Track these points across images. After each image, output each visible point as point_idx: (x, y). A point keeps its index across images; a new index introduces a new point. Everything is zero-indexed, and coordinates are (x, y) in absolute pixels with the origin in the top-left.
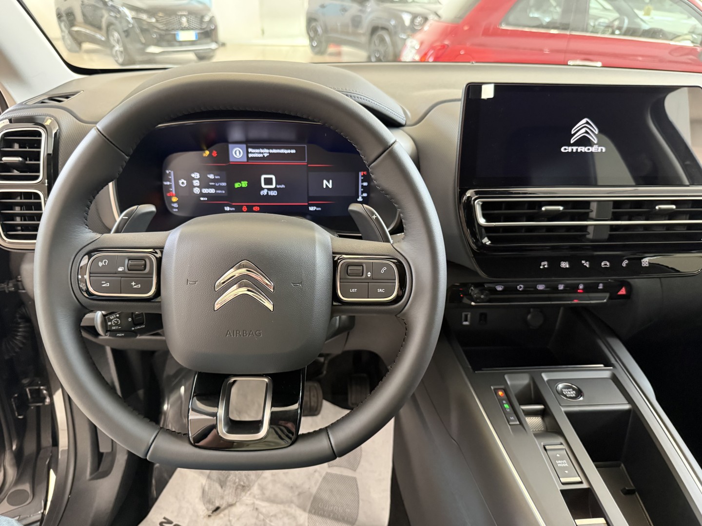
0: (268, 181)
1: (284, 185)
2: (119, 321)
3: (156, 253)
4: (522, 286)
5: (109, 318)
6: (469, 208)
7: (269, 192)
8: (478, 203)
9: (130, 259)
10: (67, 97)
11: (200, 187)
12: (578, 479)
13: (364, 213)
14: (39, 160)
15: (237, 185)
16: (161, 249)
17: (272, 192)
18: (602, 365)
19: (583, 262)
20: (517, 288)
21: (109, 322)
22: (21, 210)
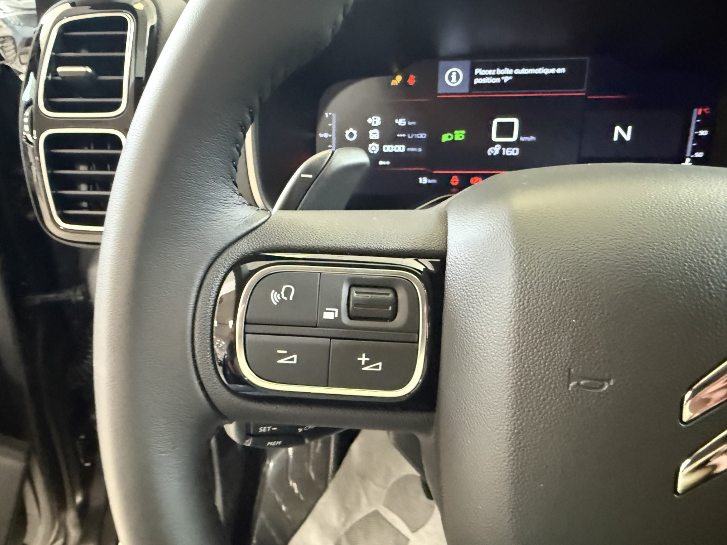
0: (506, 130)
1: (534, 136)
7: (504, 149)
9: (353, 285)
11: (381, 142)
14: (121, 73)
15: (445, 138)
17: (509, 149)
22: (89, 169)
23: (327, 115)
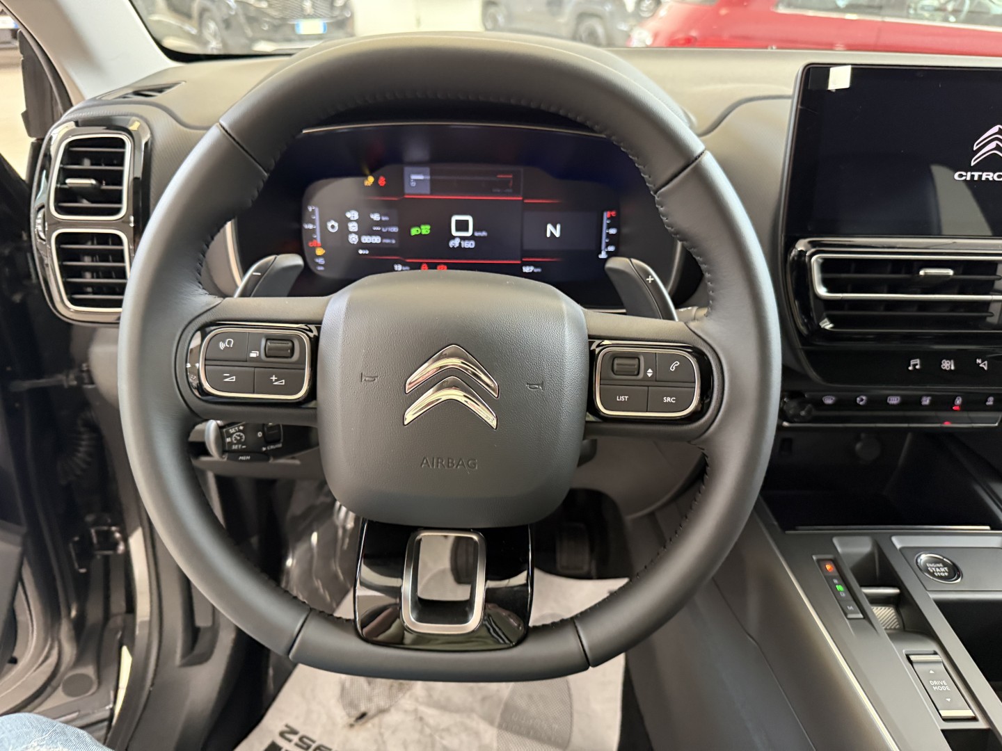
0: (462, 226)
1: (486, 231)
2: (244, 437)
3: (311, 331)
4: (864, 398)
5: (227, 432)
6: (801, 267)
7: (462, 242)
8: (816, 260)
9: (269, 338)
10: (160, 90)
11: (359, 234)
12: (969, 713)
13: (633, 273)
14: (120, 183)
15: (414, 231)
16: (318, 324)
17: (466, 242)
18: (988, 528)
19: (979, 361)
20: (856, 400)
21: (228, 437)
22: (93, 261)
23: (310, 209)
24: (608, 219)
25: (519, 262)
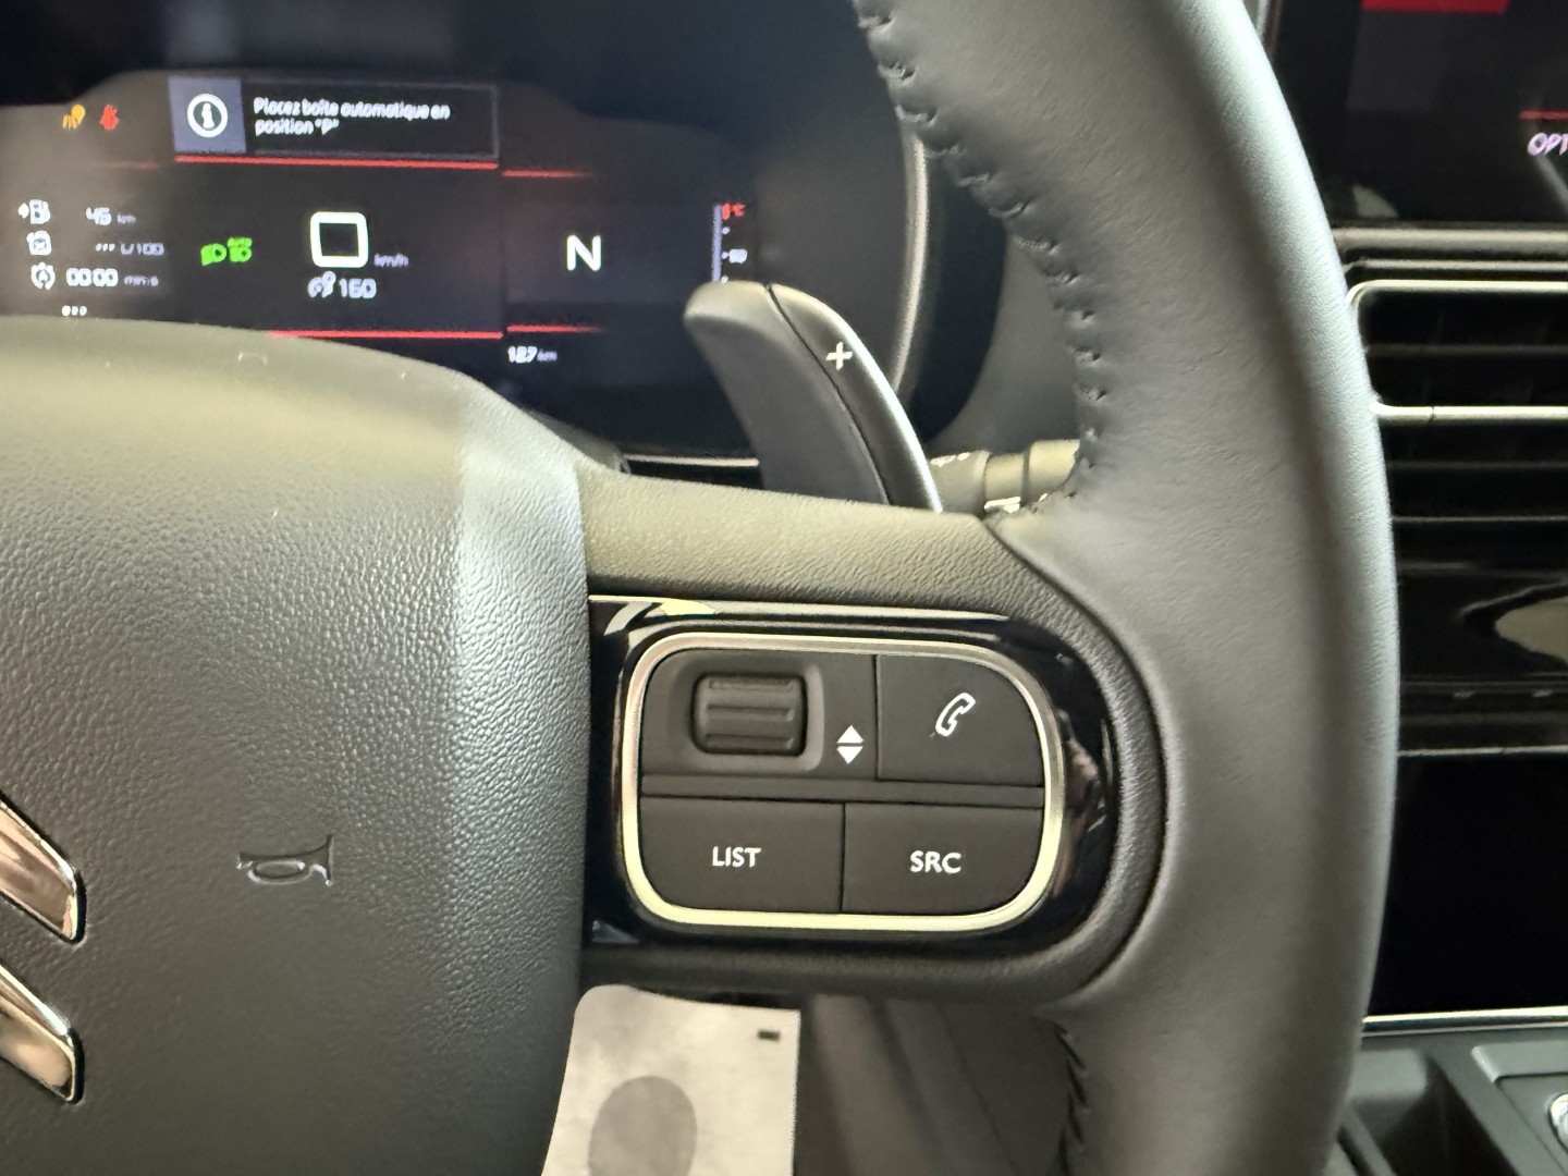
0: (337, 240)
1: (404, 253)
7: (343, 282)
13: (782, 336)
15: (209, 255)
17: (354, 282)
24: (725, 224)
25: (499, 336)
